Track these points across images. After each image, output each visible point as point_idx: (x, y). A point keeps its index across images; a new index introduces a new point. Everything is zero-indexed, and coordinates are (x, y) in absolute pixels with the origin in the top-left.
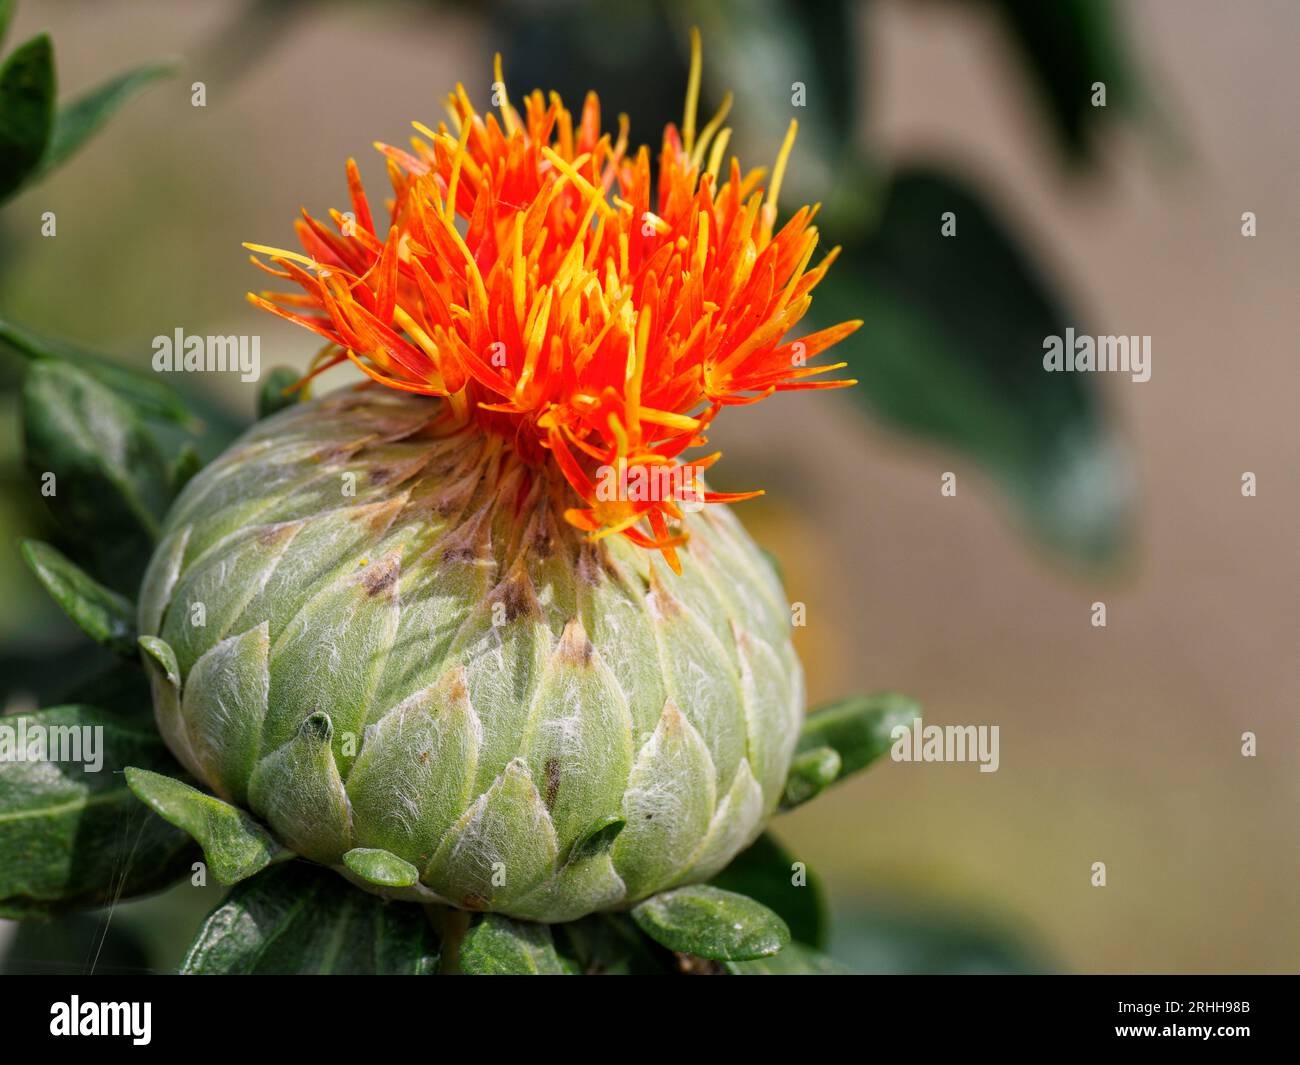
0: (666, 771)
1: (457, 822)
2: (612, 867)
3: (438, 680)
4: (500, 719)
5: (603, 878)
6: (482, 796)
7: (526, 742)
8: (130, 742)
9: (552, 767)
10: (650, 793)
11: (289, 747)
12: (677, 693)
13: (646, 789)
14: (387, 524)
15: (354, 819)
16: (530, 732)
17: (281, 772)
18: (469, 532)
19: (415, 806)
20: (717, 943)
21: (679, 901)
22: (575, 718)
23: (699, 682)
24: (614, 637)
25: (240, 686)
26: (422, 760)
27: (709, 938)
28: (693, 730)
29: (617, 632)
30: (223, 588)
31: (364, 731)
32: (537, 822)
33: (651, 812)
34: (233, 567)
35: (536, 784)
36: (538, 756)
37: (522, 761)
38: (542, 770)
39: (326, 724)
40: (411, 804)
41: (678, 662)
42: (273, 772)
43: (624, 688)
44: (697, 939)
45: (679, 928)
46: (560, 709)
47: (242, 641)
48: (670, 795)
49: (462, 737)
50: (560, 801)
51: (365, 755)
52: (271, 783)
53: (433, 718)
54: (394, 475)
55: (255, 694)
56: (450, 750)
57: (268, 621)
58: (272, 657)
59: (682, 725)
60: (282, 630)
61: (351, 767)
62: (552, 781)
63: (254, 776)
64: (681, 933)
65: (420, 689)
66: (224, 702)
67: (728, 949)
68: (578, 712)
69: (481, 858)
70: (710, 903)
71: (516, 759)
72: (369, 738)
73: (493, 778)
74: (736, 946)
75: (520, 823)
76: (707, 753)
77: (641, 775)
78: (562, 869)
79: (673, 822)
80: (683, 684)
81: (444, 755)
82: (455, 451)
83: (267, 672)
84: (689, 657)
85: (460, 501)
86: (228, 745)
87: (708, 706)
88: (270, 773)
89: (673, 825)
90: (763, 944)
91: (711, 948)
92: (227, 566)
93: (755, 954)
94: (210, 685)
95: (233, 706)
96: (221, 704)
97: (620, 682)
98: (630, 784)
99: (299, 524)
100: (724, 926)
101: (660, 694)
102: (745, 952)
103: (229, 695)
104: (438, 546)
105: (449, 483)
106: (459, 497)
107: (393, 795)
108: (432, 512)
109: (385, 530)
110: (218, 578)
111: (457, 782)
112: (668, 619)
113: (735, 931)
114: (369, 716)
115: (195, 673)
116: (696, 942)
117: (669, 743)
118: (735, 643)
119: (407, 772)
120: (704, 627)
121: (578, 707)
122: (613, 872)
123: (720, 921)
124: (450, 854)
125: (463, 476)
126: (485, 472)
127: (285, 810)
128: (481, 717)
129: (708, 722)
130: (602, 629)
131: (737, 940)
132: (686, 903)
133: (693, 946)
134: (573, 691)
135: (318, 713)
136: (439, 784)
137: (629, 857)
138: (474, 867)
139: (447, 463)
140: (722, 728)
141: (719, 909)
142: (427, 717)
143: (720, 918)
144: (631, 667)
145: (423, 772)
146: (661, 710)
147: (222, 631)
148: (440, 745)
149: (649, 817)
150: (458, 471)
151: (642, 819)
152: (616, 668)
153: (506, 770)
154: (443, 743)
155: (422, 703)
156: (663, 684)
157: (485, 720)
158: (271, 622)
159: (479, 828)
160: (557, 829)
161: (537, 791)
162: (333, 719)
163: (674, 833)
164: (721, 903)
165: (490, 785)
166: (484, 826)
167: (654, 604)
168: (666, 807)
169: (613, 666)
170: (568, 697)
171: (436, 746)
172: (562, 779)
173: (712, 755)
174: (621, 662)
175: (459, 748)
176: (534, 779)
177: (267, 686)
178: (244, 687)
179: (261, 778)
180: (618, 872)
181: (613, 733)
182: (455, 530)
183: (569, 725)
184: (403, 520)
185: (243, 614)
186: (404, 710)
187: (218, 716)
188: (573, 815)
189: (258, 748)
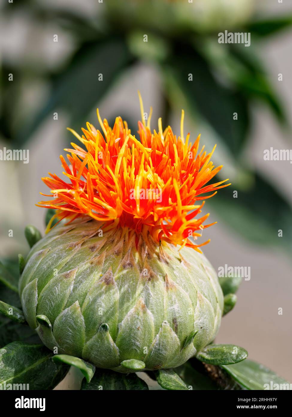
0: (203, 313)
1: (151, 345)
2: (193, 346)
3: (136, 304)
4: (157, 311)
5: (191, 350)
6: (157, 335)
7: (166, 316)
8: (33, 348)
9: (174, 321)
10: (200, 321)
11: (95, 337)
12: (199, 289)
13: (199, 320)
14: (103, 263)
15: (120, 352)
16: (166, 312)
17: (95, 344)
18: (128, 258)
19: (139, 343)
20: (229, 359)
21: (210, 350)
22: (177, 305)
23: (203, 284)
24: (178, 278)
25: (75, 322)
26: (138, 329)
27: (226, 359)
28: (206, 299)
29: (178, 276)
30: (58, 295)
31: (118, 325)
32: (174, 339)
33: (202, 326)
34: (60, 287)
35: (171, 327)
36: (170, 319)
37: (166, 321)
38: (172, 323)
39: (107, 326)
40: (138, 343)
41: (196, 280)
42: (91, 345)
43: (186, 292)
44: (222, 360)
45: (215, 358)
46: (172, 303)
47: (71, 309)
48: (205, 320)
49: (148, 319)
50: (179, 330)
51: (120, 333)
52: (91, 349)
53: (138, 316)
54: (98, 247)
55: (80, 323)
56: (146, 325)
57: (77, 301)
58: (82, 311)
59: (203, 298)
60: (83, 302)
61: (116, 337)
62: (175, 325)
63: (84, 348)
64: (216, 360)
65: (132, 308)
66: (70, 328)
67: (233, 360)
68: (177, 303)
69: (160, 354)
70: (221, 348)
71: (164, 321)
72: (120, 327)
73: (159, 329)
74: (235, 359)
75: (169, 340)
76: (210, 304)
77: (197, 316)
78: (182, 350)
79: (207, 327)
80: (199, 286)
81: (144, 327)
82: (112, 235)
83: (82, 316)
84: (198, 277)
85: (120, 250)
86: (74, 341)
87: (207, 291)
88: (91, 346)
89: (208, 328)
90: (242, 356)
91: (228, 361)
92: (57, 288)
93: (242, 359)
94: (63, 324)
95: (74, 329)
96: (69, 329)
97: (184, 290)
98: (195, 320)
99: (76, 269)
100: (228, 354)
101: (195, 291)
102: (238, 360)
103: (72, 326)
104: (120, 265)
105: (114, 245)
106: (120, 249)
107: (132, 342)
108: (114, 255)
109: (103, 264)
110: (56, 292)
111: (150, 333)
112: (189, 268)
113: (233, 354)
114: (118, 321)
115: (57, 322)
116: (222, 361)
117: (202, 304)
118: (205, 270)
119: (135, 334)
120: (196, 267)
121: (177, 301)
122: (194, 347)
123: (227, 353)
124: (150, 355)
125: (118, 242)
126: (125, 239)
127: (97, 355)
128: (151, 312)
129: (209, 295)
130: (174, 276)
131: (234, 357)
132: (213, 350)
133: (222, 362)
134: (174, 297)
135: (103, 324)
136: (145, 335)
137: (198, 341)
138: (158, 357)
139: (111, 239)
140: (212, 296)
141: (225, 349)
142: (136, 316)
143: (226, 352)
144: (186, 285)
145: (140, 333)
146: (197, 296)
147: (63, 307)
148: (142, 323)
149: (202, 328)
150: (116, 241)
151: (200, 329)
152: (182, 286)
153: (162, 326)
154: (143, 322)
155: (133, 313)
156: (195, 288)
157: (153, 312)
158: (79, 301)
159: (158, 345)
160: (179, 339)
161: (172, 329)
162: (108, 324)
163: (208, 331)
164: (224, 347)
165: (159, 331)
166: (160, 344)
167: (184, 265)
168: (205, 324)
169: (181, 286)
170: (173, 299)
171: (141, 324)
172: (178, 323)
173: (212, 305)
174: (183, 284)
175: (148, 323)
176: (170, 326)
177: (83, 320)
178: (76, 322)
179: (87, 348)
180: (195, 347)
181: (188, 306)
182: (123, 258)
183: (176, 307)
184: (107, 260)
185: (68, 301)
186: (129, 316)
187: (69, 333)
188: (183, 333)
189: (85, 339)
